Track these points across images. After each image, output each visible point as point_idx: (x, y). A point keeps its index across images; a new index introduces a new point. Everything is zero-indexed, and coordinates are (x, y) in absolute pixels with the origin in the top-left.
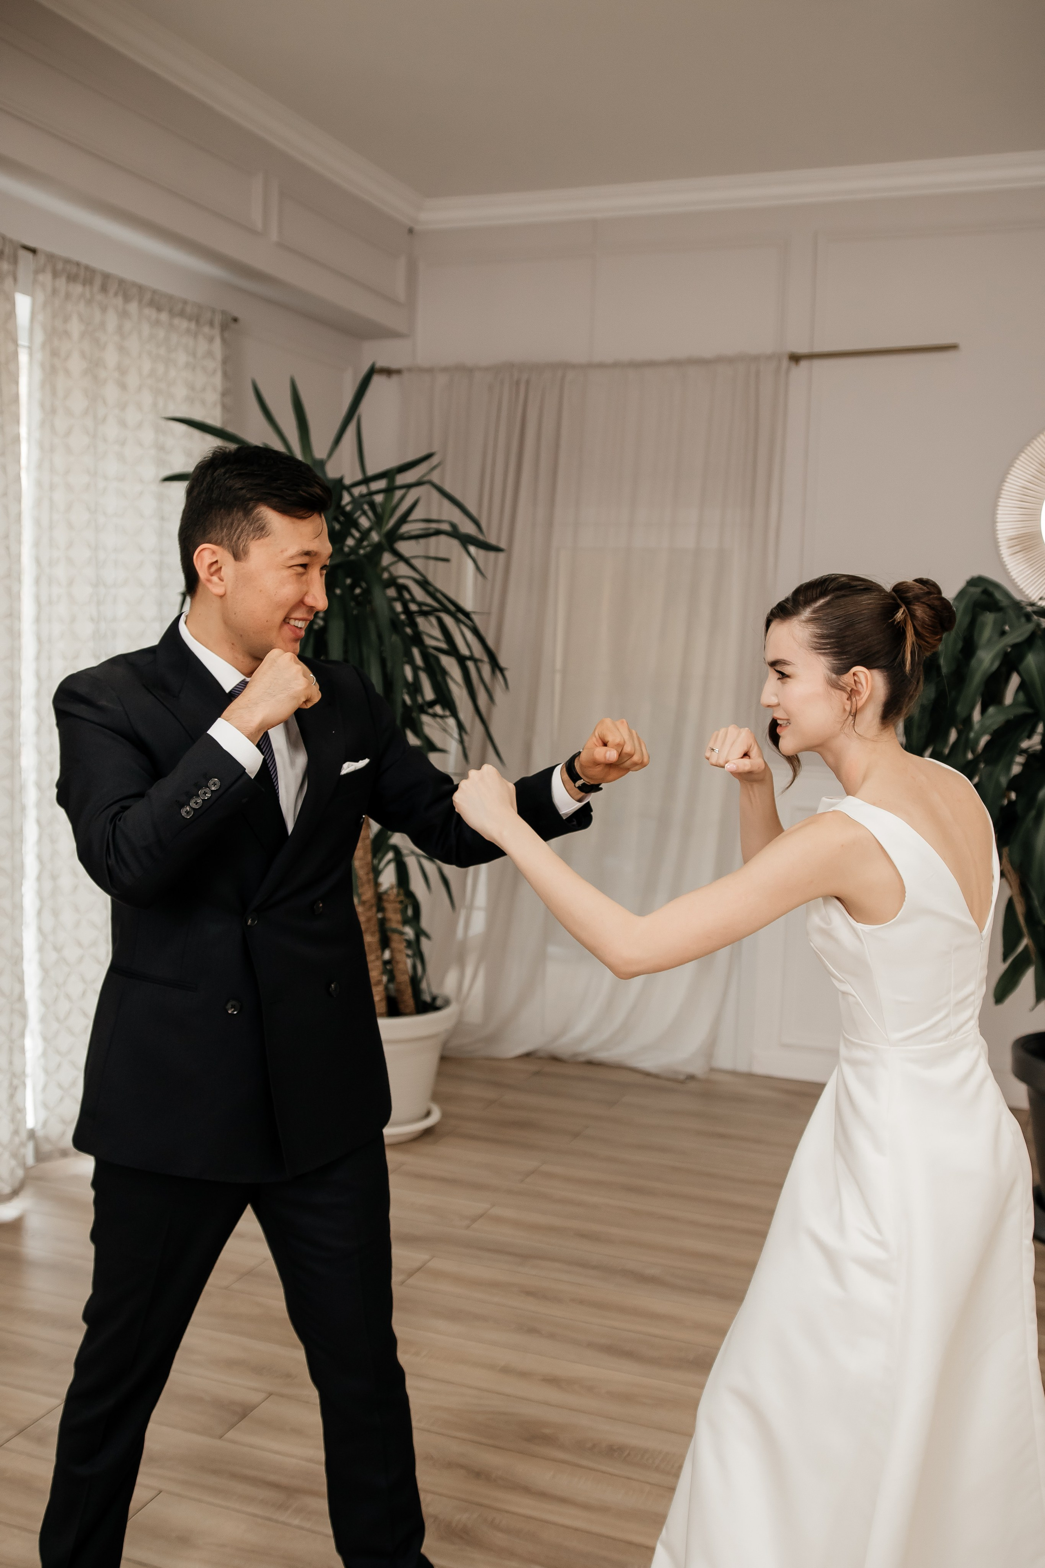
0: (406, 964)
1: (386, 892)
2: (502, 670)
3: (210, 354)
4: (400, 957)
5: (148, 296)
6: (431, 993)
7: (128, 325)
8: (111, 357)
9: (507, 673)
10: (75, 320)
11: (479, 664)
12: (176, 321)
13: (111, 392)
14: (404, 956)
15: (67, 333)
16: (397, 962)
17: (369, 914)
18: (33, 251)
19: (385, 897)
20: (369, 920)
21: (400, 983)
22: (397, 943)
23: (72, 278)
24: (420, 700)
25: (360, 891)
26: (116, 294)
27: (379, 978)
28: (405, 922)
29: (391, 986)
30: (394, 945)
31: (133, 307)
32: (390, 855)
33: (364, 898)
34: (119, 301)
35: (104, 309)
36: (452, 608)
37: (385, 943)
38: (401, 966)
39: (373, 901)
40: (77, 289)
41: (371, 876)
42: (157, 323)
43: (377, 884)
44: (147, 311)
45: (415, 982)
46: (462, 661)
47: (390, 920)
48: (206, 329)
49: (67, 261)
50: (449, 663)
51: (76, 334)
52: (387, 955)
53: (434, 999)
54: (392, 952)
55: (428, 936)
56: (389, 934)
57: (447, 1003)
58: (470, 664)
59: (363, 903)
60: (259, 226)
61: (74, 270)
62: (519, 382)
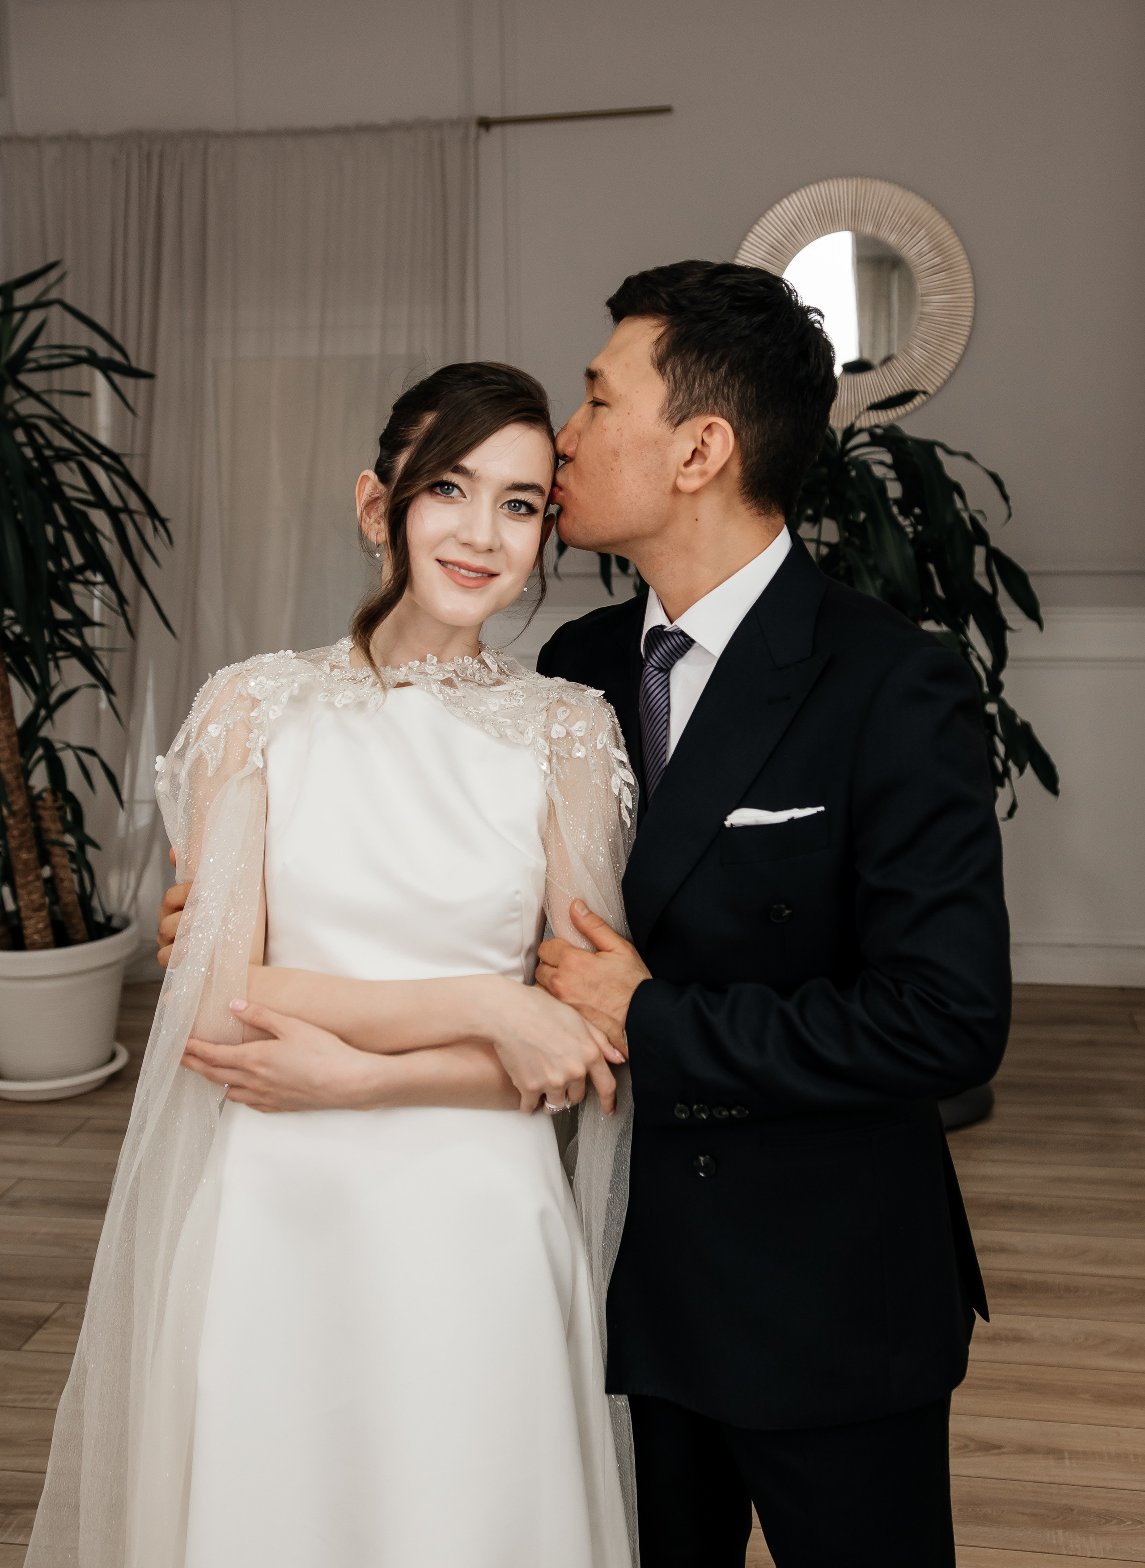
0: (72, 881)
1: (39, 797)
2: (163, 522)
4: (62, 873)
6: (104, 912)
9: (170, 525)
11: (137, 517)
14: (69, 871)
16: (62, 880)
17: (23, 826)
19: (40, 803)
20: (23, 834)
21: (66, 904)
22: (59, 857)
24: (66, 564)
25: (10, 799)
27: (42, 901)
28: (67, 829)
29: (56, 908)
30: (55, 860)
32: (40, 752)
33: (15, 808)
36: (97, 451)
37: (44, 858)
38: (66, 884)
39: (27, 811)
41: (22, 780)
43: (29, 789)
45: (85, 900)
46: (113, 513)
47: (49, 830)
50: (99, 518)
52: (46, 872)
53: (109, 918)
54: (53, 868)
55: (96, 846)
56: (49, 846)
57: (126, 923)
58: (124, 517)
59: (13, 814)
62: (149, 156)
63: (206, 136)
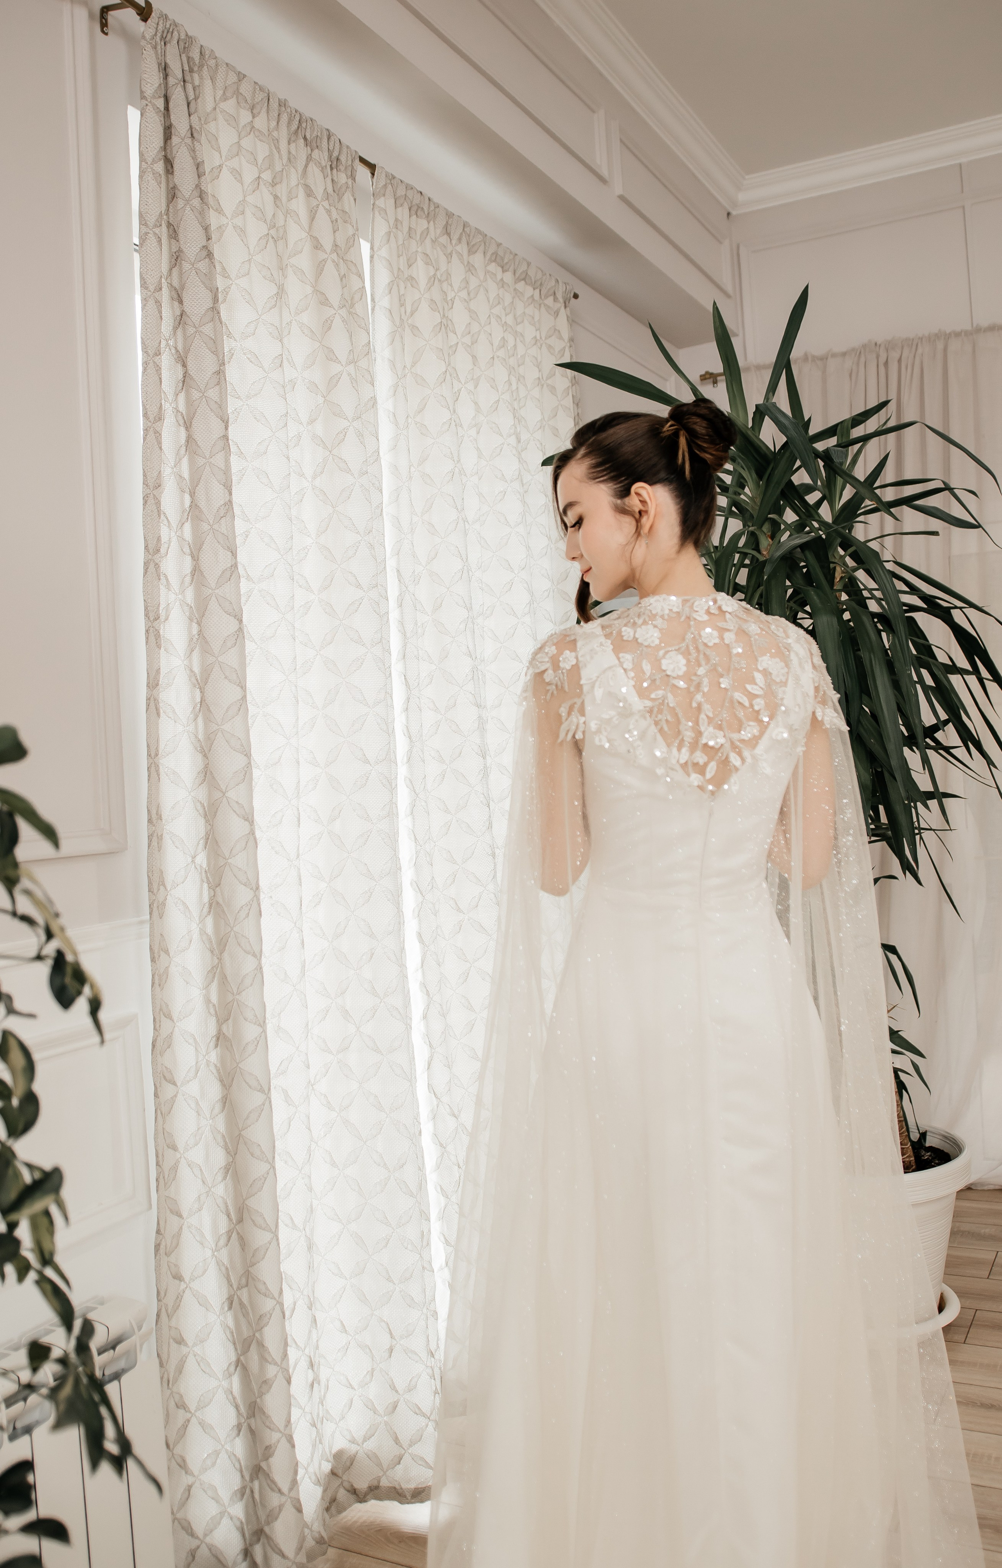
3: (556, 331)
5: (492, 249)
7: (474, 282)
8: (459, 316)
10: (420, 263)
12: (521, 286)
13: (462, 360)
15: (412, 280)
18: (372, 167)
23: (415, 210)
26: (460, 240)
31: (478, 259)
34: (463, 248)
35: (449, 256)
40: (421, 224)
42: (502, 284)
44: (493, 267)
48: (550, 301)
49: (409, 187)
51: (423, 281)
60: (605, 172)
61: (417, 199)
62: (886, 364)
63: (947, 337)
